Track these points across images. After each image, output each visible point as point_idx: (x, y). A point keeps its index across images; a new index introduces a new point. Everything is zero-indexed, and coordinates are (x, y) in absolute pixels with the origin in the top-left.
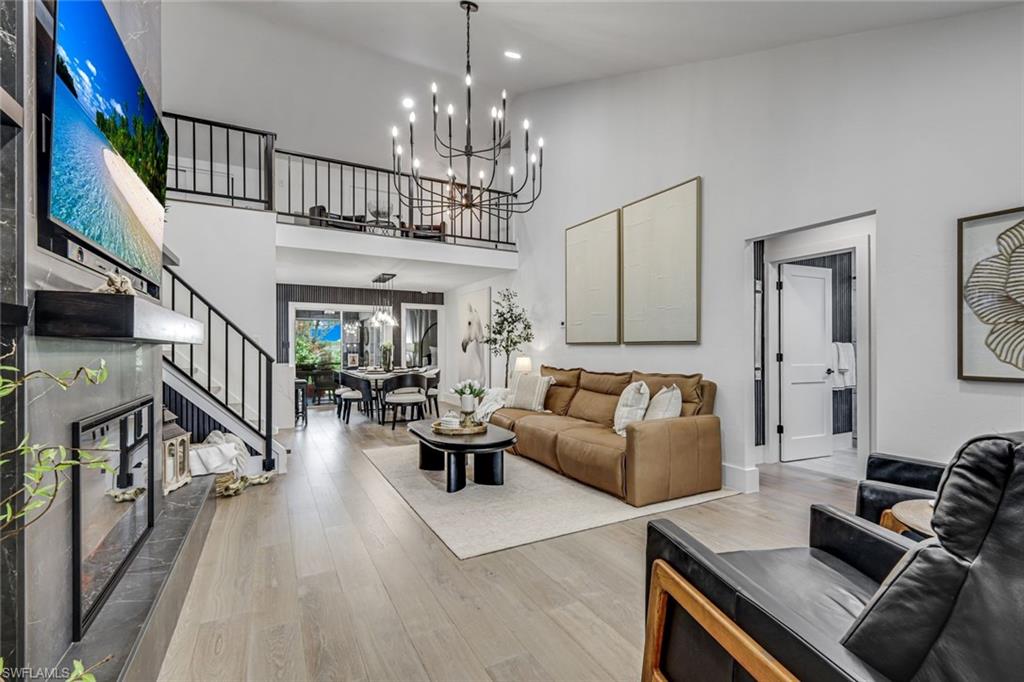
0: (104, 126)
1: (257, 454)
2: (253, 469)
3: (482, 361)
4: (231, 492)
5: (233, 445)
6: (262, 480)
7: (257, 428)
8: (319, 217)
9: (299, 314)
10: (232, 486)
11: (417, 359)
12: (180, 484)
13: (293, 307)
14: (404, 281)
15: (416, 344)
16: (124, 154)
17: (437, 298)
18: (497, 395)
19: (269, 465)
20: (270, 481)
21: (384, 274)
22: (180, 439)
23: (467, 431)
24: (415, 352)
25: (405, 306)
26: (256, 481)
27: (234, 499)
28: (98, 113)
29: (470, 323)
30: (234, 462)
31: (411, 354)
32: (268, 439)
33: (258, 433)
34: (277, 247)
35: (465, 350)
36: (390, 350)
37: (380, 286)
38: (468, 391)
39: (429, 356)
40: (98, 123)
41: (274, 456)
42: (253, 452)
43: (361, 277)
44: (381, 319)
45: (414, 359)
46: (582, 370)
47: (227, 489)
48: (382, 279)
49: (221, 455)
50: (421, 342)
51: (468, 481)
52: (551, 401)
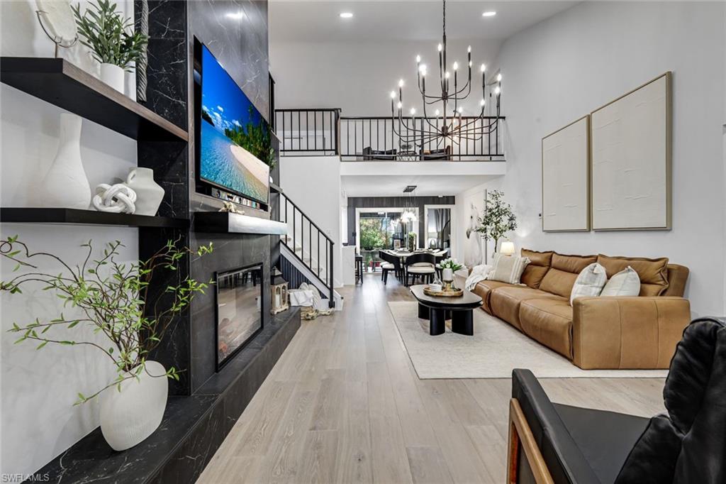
0: (230, 135)
1: (326, 298)
2: (323, 306)
3: (480, 245)
4: (310, 317)
5: (311, 291)
6: (327, 313)
7: (325, 282)
8: (368, 155)
9: (362, 215)
10: (310, 314)
11: (440, 243)
12: (283, 309)
13: (359, 211)
14: (423, 190)
15: (438, 233)
16: (241, 145)
17: (450, 200)
18: (483, 270)
19: (332, 305)
20: (332, 314)
21: (408, 187)
22: (282, 285)
23: (447, 294)
24: (438, 238)
25: (427, 207)
26: (323, 313)
27: (310, 322)
28: (226, 130)
29: (472, 217)
30: (312, 301)
31: (436, 240)
32: (331, 289)
33: (326, 285)
34: (342, 176)
35: (468, 237)
36: (416, 236)
37: (409, 194)
38: (448, 266)
39: (448, 242)
40: (226, 134)
41: (334, 300)
42: (323, 297)
43: (396, 190)
44: (409, 216)
45: (438, 243)
46: (554, 252)
47: (308, 315)
48: (409, 189)
49: (303, 297)
50: (443, 232)
51: (446, 329)
52: (527, 277)
